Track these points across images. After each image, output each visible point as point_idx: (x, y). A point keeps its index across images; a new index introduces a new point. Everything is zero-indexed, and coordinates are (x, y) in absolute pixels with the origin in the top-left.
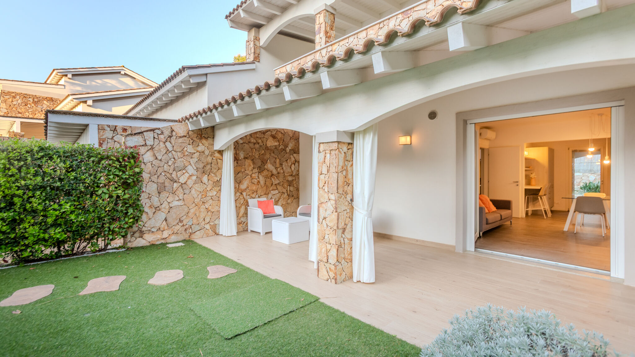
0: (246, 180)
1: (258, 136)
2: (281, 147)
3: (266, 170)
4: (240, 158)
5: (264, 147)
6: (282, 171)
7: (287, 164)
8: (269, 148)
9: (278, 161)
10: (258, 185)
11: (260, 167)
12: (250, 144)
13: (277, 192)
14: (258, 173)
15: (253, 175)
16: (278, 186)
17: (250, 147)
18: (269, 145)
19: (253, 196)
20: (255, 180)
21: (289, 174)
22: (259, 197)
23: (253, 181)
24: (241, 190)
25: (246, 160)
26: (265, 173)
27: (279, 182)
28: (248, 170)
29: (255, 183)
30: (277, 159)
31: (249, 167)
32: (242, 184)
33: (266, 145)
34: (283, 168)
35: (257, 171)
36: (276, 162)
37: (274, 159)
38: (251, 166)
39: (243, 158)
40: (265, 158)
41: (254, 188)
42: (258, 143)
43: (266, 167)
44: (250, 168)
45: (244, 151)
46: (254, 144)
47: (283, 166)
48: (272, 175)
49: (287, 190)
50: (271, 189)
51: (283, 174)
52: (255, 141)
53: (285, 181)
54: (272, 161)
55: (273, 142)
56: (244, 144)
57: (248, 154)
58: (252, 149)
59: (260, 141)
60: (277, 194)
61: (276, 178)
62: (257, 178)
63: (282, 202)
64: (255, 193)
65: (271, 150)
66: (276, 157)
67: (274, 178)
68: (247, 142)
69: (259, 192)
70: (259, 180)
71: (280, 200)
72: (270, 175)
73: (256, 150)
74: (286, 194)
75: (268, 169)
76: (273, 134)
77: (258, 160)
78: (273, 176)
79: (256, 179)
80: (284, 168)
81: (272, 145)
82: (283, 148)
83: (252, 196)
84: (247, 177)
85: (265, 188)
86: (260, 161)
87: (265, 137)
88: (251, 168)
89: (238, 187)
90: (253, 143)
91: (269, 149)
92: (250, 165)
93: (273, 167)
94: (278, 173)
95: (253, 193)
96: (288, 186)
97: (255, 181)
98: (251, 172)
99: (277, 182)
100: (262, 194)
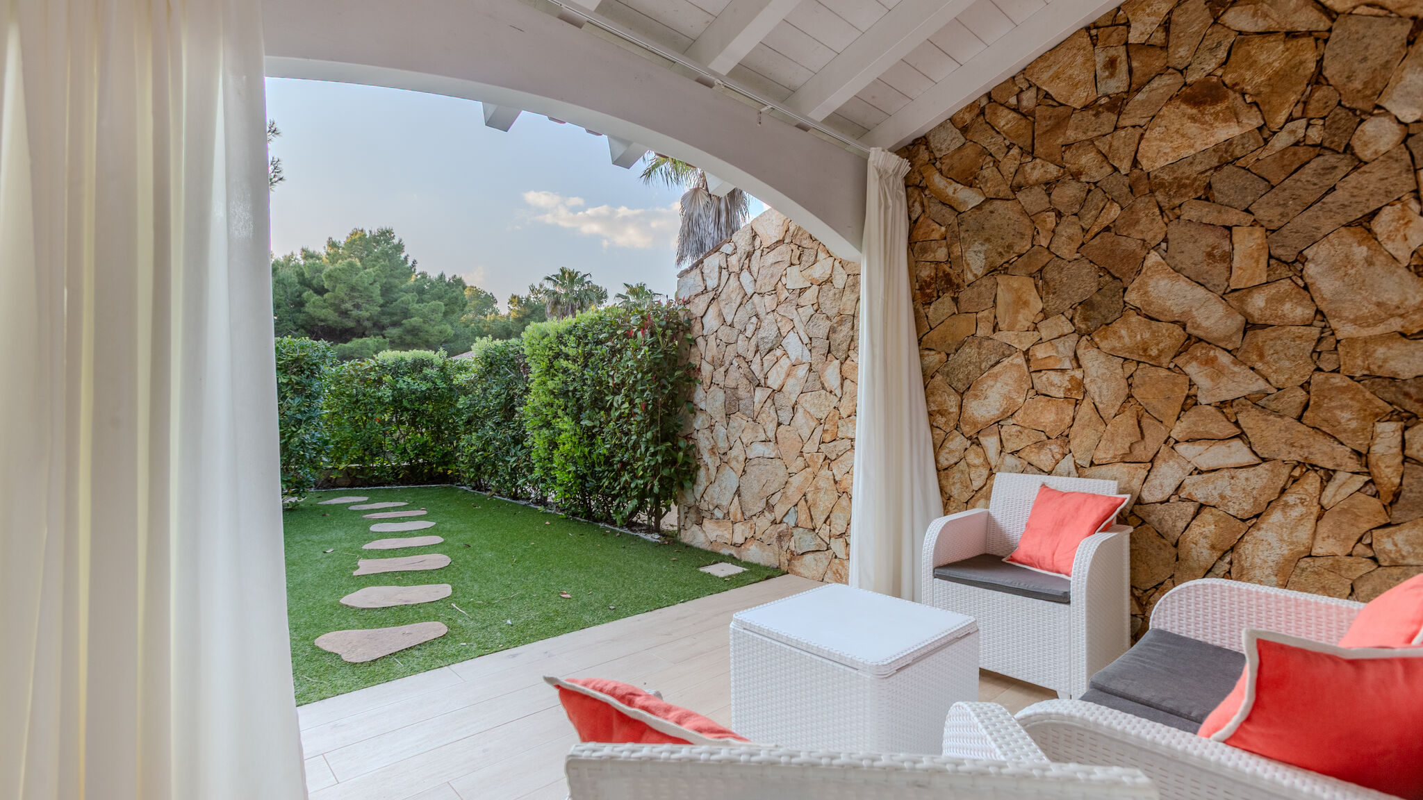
0: (996, 377)
1: (1071, 135)
2: (1281, 141)
3: (1134, 319)
4: (970, 277)
5: (1119, 186)
6: (1297, 311)
7: (1361, 252)
8: (1166, 177)
9: (1247, 243)
10: (1077, 403)
11: (1087, 304)
12: (1021, 196)
13: (1238, 453)
14: (1076, 336)
15: (1040, 353)
16: (1249, 420)
17: (1024, 212)
18: (1161, 163)
19: (1044, 459)
20: (1055, 377)
21: (1396, 324)
22: (1079, 471)
23: (1041, 381)
24: (975, 424)
25: (1000, 279)
26: (1129, 333)
27: (1260, 385)
28: (1011, 328)
29: (1054, 392)
30: (1238, 234)
31: (1017, 312)
32: (976, 396)
33: (1135, 163)
34: (1306, 288)
35: (1068, 328)
36: (1228, 258)
37: (1210, 238)
38: (1026, 304)
39: (980, 273)
40: (1132, 245)
41: (1048, 417)
42: (1076, 176)
43: (1132, 297)
44: (1020, 317)
45: (988, 240)
46: (1049, 186)
47: (1311, 270)
48: (1191, 341)
49: (1362, 456)
50: (1178, 431)
51: (1315, 332)
52: (1053, 171)
53: (1337, 380)
54: (1192, 252)
55: (1192, 128)
56: (988, 207)
57: (1010, 247)
58: (1032, 218)
59: (1087, 159)
60: (1242, 474)
61: (1225, 359)
62: (1067, 364)
63: (1303, 534)
64: (1056, 449)
65: (1180, 186)
66: (1232, 217)
67: (1210, 362)
68: (1004, 190)
69: (1082, 441)
70: (1078, 374)
71: (1276, 517)
72: (1169, 337)
73: (1059, 215)
74: (1346, 485)
75: (1153, 310)
76: (1189, 80)
77: (1074, 268)
78: (1199, 351)
79: (1063, 371)
80: (1326, 285)
81: (1185, 153)
82: (1315, 135)
83: (1033, 458)
84: (1006, 362)
85: (1126, 422)
86: (1086, 268)
87: (1122, 123)
88: (1025, 318)
89: (954, 410)
90: (1037, 183)
91: (1162, 185)
92: (1023, 303)
93: (1200, 292)
94: (1249, 326)
95: (1040, 445)
96: (1379, 417)
97: (1056, 383)
98: (1034, 336)
99: (1242, 383)
100: (1101, 455)
